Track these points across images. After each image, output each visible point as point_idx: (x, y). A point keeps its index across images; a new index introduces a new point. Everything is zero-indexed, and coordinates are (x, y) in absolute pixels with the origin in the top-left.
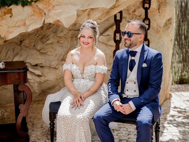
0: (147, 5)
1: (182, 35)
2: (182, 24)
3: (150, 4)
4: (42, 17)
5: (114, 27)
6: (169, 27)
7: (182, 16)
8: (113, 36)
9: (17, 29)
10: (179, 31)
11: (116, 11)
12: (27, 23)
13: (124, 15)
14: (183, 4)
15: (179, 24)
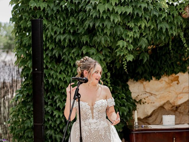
9: (186, 95)
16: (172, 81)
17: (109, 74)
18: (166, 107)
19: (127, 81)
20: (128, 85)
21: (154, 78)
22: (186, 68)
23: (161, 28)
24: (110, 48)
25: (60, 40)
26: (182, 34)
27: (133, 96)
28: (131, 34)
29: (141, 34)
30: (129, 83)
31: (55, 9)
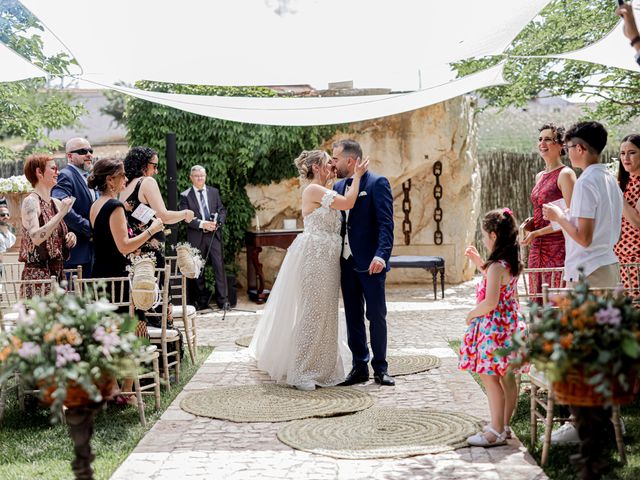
0: (438, 171)
1: (494, 205)
2: (493, 190)
3: (441, 169)
5: (403, 196)
6: (467, 195)
7: (493, 179)
8: (401, 206)
10: (489, 199)
11: (404, 180)
13: (413, 182)
14: (493, 164)
15: (490, 189)
16: (293, 185)
17: (229, 179)
18: (287, 213)
19: (245, 185)
20: (245, 190)
21: (273, 182)
23: (281, 136)
24: (231, 154)
25: (181, 147)
26: (301, 141)
27: (252, 201)
28: (252, 142)
29: (261, 142)
30: (246, 188)
31: (177, 117)
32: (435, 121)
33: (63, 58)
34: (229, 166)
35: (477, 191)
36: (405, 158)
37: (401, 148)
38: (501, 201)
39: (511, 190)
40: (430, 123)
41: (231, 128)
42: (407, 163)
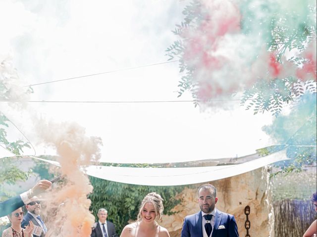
0: (247, 212)
1: (283, 233)
2: (282, 224)
3: (249, 211)
4: (181, 221)
6: (266, 227)
7: (282, 216)
10: (280, 229)
12: (173, 226)
14: (282, 207)
15: (280, 223)
17: (119, 217)
19: (128, 220)
22: (166, 212)
24: (120, 202)
28: (133, 194)
29: (139, 194)
32: (246, 181)
33: (20, 144)
34: (119, 208)
35: (272, 224)
36: (227, 204)
37: (224, 198)
38: (287, 230)
39: (293, 223)
40: (242, 183)
41: (121, 186)
42: (228, 207)
